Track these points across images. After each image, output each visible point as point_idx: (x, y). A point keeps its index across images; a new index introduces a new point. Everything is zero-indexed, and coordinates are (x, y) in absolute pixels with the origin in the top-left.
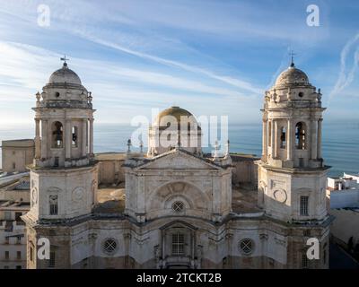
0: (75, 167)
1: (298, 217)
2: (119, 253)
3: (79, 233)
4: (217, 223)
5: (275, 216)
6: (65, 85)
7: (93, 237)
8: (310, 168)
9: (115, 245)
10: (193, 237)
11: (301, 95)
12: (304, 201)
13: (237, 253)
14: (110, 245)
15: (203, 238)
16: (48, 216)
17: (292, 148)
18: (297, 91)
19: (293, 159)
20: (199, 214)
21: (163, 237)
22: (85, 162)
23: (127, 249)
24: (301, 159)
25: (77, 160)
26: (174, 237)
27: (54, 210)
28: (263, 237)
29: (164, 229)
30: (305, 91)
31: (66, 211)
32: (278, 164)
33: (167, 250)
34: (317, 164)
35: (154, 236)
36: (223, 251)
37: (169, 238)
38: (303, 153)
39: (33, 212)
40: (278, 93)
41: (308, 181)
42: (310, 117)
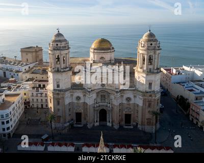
0: (65, 71)
1: (148, 90)
2: (82, 101)
3: (68, 94)
4: (117, 92)
5: (139, 89)
6: (60, 41)
7: (72, 95)
8: (153, 73)
9: (80, 98)
10: (109, 96)
11: (151, 44)
12: (150, 84)
13: (125, 102)
14: (78, 98)
15: (112, 97)
16: (56, 88)
17: (147, 65)
18: (150, 43)
19: (147, 69)
20: (110, 88)
21: (97, 96)
22: (68, 69)
23: (85, 100)
24: (150, 69)
25: (65, 68)
26: (102, 95)
27: (58, 86)
28: (135, 97)
29: (98, 93)
30: (153, 43)
31: (62, 87)
32: (141, 70)
33: (99, 100)
34: (156, 71)
35: (94, 96)
36: (119, 101)
37: (99, 96)
38: (151, 67)
39: (50, 87)
40: (143, 43)
41: (152, 77)
42: (155, 53)
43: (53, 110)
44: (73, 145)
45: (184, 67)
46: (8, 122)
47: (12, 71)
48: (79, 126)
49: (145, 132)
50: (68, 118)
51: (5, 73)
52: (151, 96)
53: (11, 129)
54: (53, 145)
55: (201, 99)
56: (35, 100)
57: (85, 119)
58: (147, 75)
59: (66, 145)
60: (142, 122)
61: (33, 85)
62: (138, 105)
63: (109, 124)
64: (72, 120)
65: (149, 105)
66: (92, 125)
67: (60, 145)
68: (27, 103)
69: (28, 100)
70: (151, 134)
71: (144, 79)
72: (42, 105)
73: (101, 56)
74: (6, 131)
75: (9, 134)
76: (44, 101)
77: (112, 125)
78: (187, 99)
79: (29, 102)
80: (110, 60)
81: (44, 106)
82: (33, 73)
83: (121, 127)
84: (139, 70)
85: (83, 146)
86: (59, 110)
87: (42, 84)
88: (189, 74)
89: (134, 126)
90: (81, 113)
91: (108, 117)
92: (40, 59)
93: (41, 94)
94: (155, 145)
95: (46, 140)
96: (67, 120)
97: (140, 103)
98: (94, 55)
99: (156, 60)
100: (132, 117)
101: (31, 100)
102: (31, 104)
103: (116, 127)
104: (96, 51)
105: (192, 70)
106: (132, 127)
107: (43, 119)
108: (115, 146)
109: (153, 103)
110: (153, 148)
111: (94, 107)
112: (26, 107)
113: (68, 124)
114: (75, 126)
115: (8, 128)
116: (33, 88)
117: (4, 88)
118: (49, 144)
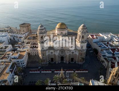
1: (81, 49)
2: (53, 54)
3: (47, 51)
4: (68, 50)
5: (77, 49)
6: (42, 29)
7: (49, 52)
8: (83, 43)
10: (65, 52)
12: (82, 47)
13: (71, 54)
14: (52, 53)
18: (83, 30)
19: (81, 41)
20: (66, 49)
21: (60, 52)
24: (83, 41)
26: (62, 52)
27: (43, 49)
28: (75, 51)
29: (60, 51)
31: (45, 49)
32: (79, 41)
33: (60, 53)
34: (85, 42)
35: (59, 52)
36: (69, 53)
37: (61, 52)
38: (83, 40)
39: (39, 49)
40: (80, 30)
41: (83, 44)
42: (85, 34)
43: (41, 58)
44: (51, 71)
45: (100, 34)
46: (23, 63)
47: (17, 37)
48: (53, 63)
49: (78, 64)
50: (48, 60)
51: (14, 38)
52: (82, 51)
53: (25, 65)
54: (43, 71)
55: (103, 51)
56: (32, 53)
57: (55, 60)
58: (81, 43)
59: (48, 71)
60: (78, 61)
61: (30, 46)
62: (76, 55)
63: (65, 62)
64: (50, 61)
65: (81, 55)
66: (58, 62)
67: (46, 71)
68: (29, 54)
69: (29, 53)
70: (81, 65)
71: (80, 45)
72: (36, 54)
73: (61, 32)
74: (24, 67)
75: (25, 67)
76: (36, 53)
77: (66, 62)
78: (98, 50)
79: (30, 54)
80: (66, 34)
81: (37, 55)
82: (28, 39)
83: (69, 62)
84: (78, 41)
85: (55, 71)
86: (44, 58)
87: (34, 45)
88: (101, 38)
89: (74, 62)
90: (53, 58)
91: (64, 59)
92: (30, 29)
93: (35, 50)
94: (82, 69)
95: (40, 69)
96: (48, 61)
97: (78, 54)
98: (58, 32)
99: (85, 37)
100: (74, 59)
101: (31, 53)
102: (31, 54)
103: (67, 63)
104: (58, 30)
105: (103, 36)
106: (74, 63)
107: (37, 61)
108: (67, 70)
109: (82, 54)
110: (81, 70)
111: (59, 56)
112: (29, 55)
113: (48, 63)
114: (51, 63)
115: (24, 65)
116: (31, 47)
117: (17, 47)
118: (42, 71)
